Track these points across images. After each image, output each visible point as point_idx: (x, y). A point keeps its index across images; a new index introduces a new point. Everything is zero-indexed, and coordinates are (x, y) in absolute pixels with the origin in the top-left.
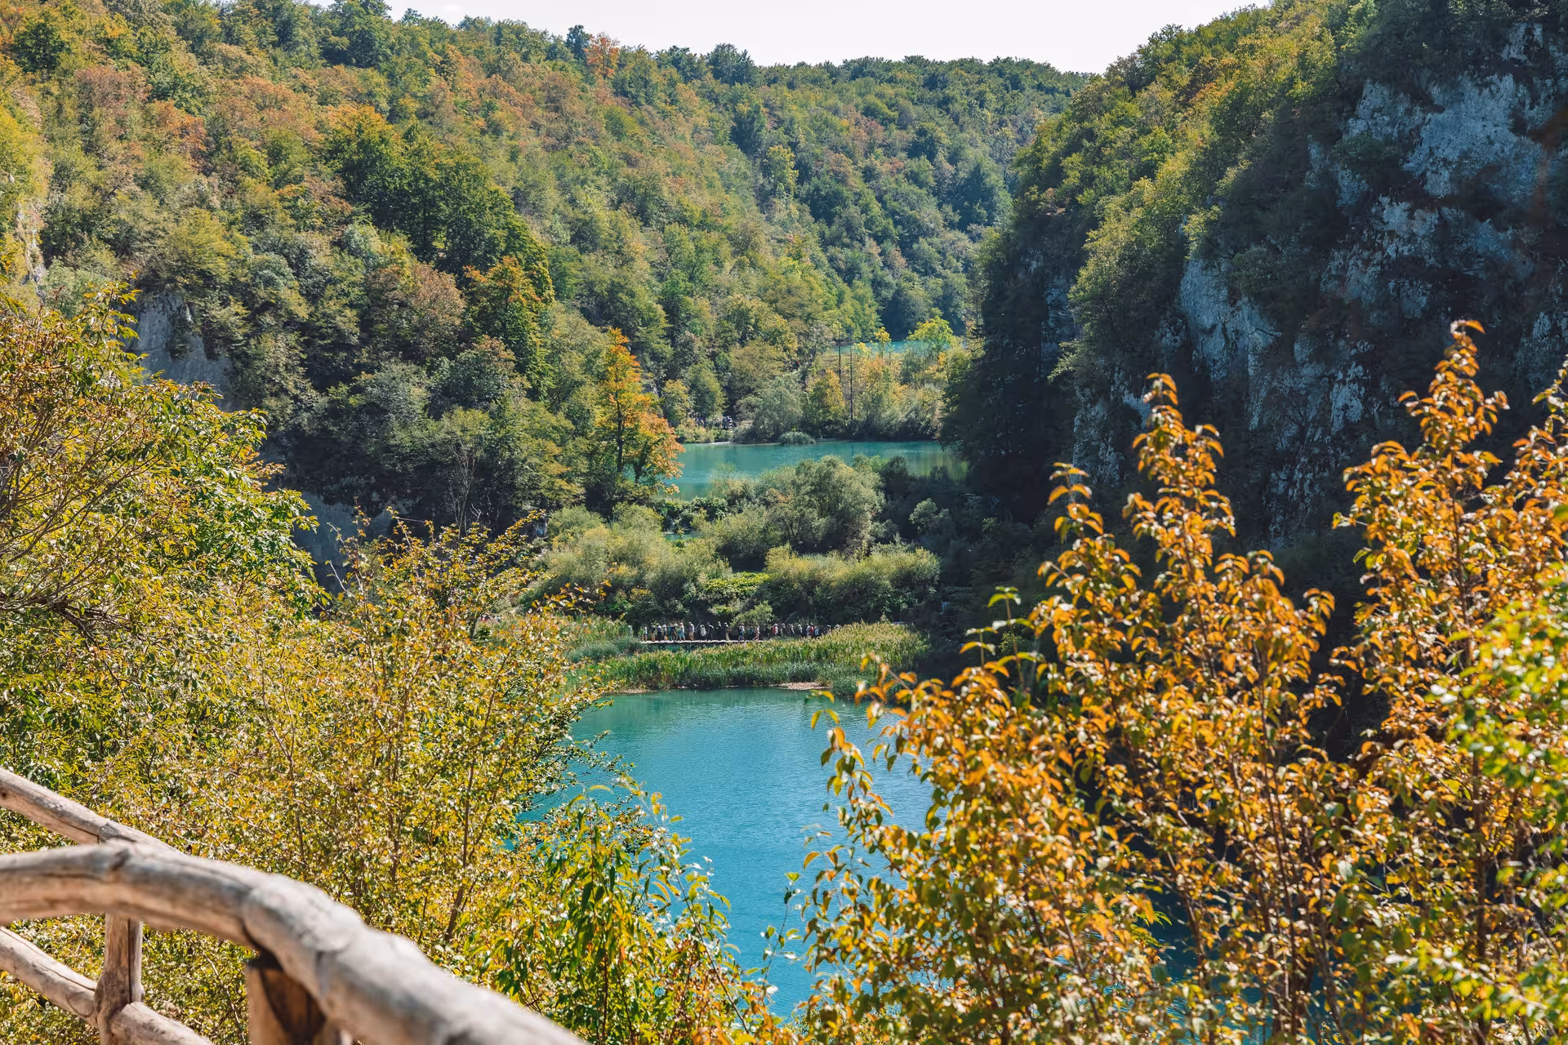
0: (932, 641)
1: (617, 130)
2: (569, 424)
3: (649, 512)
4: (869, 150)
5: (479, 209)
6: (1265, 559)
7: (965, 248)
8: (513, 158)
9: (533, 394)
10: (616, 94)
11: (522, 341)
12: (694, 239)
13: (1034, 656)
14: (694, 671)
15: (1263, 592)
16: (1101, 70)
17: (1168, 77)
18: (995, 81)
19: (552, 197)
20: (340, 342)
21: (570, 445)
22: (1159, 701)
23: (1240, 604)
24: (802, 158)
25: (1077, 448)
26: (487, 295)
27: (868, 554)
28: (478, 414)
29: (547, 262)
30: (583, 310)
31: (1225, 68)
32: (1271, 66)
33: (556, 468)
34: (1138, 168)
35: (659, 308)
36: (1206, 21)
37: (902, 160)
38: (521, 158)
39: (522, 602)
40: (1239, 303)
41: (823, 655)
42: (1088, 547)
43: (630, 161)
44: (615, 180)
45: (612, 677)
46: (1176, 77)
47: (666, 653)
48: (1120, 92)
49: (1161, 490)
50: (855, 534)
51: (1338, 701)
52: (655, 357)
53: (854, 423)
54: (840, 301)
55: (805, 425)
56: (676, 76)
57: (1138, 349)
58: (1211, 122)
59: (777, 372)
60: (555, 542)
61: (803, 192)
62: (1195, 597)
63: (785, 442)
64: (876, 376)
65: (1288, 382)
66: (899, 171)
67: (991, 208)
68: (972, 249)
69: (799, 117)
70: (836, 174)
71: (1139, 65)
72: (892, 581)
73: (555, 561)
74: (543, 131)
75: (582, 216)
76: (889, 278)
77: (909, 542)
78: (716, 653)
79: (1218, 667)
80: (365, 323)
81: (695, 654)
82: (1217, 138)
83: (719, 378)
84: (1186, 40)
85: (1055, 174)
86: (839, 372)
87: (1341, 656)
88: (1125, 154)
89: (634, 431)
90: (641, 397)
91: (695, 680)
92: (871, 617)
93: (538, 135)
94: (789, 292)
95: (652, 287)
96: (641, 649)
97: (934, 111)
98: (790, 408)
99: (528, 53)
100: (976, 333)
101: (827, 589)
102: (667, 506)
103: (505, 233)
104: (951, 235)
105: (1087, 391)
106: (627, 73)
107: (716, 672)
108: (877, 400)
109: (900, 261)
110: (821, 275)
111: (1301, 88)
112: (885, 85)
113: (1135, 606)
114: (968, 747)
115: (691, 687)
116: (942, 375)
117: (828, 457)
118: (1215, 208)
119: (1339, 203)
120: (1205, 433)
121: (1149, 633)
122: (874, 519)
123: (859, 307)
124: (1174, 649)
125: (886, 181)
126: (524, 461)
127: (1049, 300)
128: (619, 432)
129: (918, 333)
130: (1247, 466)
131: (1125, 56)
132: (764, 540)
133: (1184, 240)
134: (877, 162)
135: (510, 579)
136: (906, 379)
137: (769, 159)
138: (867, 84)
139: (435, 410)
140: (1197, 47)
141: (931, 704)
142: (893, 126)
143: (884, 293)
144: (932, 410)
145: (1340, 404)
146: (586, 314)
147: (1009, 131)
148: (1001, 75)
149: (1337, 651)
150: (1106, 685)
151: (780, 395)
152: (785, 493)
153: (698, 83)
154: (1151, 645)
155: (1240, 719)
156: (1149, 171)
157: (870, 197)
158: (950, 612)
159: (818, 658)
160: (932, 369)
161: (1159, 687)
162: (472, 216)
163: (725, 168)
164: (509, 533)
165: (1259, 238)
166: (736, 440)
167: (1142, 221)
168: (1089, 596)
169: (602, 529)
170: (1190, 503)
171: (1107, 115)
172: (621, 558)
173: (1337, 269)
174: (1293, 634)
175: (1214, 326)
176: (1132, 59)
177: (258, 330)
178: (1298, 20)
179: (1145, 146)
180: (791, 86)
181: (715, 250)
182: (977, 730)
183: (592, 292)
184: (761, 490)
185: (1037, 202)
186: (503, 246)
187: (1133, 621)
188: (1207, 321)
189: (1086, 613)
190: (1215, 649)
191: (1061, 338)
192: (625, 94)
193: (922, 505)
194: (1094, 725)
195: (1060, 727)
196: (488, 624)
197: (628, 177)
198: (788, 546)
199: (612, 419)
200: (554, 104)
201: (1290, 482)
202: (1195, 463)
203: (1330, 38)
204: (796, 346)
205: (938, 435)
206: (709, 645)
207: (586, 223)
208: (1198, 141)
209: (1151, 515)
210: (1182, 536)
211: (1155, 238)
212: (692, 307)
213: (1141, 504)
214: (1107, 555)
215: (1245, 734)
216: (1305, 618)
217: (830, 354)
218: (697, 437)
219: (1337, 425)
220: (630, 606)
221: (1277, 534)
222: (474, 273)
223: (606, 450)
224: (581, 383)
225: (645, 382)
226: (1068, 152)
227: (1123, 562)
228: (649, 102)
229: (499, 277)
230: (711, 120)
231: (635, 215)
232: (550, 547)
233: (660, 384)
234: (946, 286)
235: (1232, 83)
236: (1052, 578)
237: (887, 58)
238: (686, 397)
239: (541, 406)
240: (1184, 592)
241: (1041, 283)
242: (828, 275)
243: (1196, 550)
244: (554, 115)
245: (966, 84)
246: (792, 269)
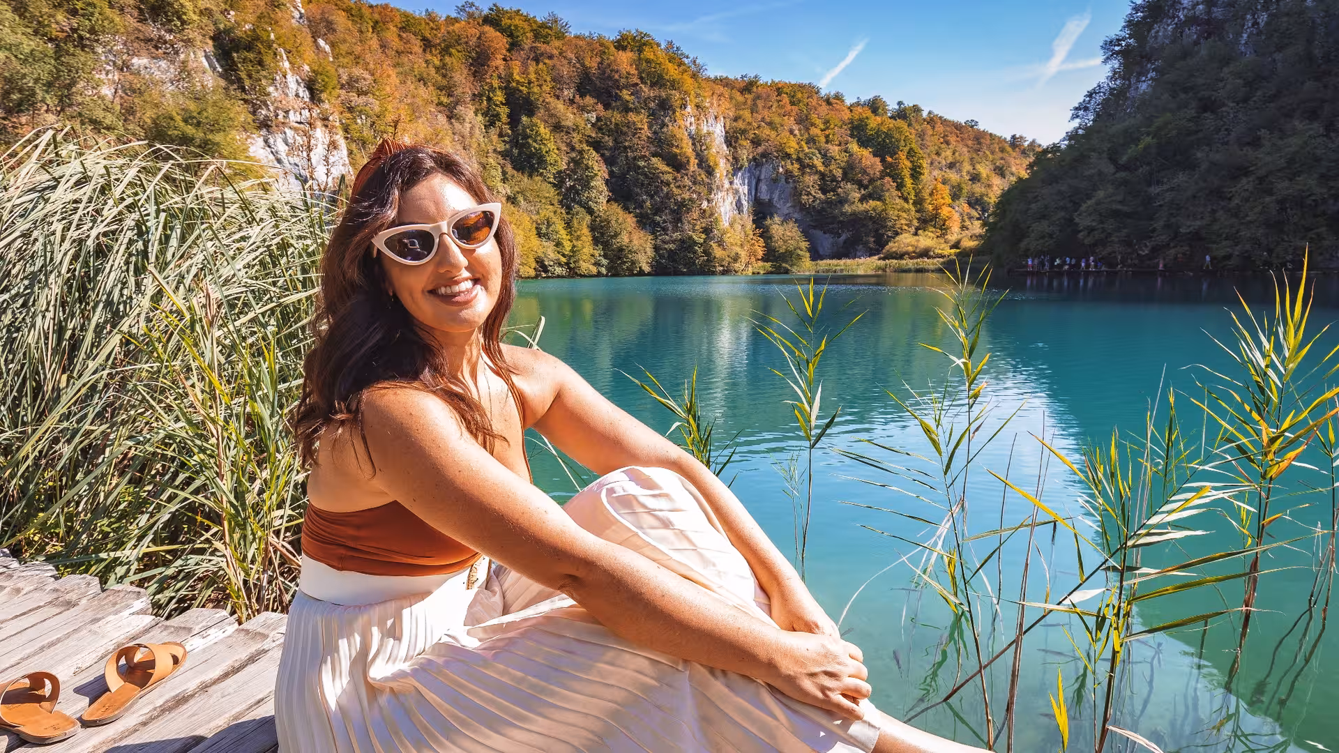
20: (834, 179)
80: (845, 174)
139: (862, 200)
177: (803, 174)
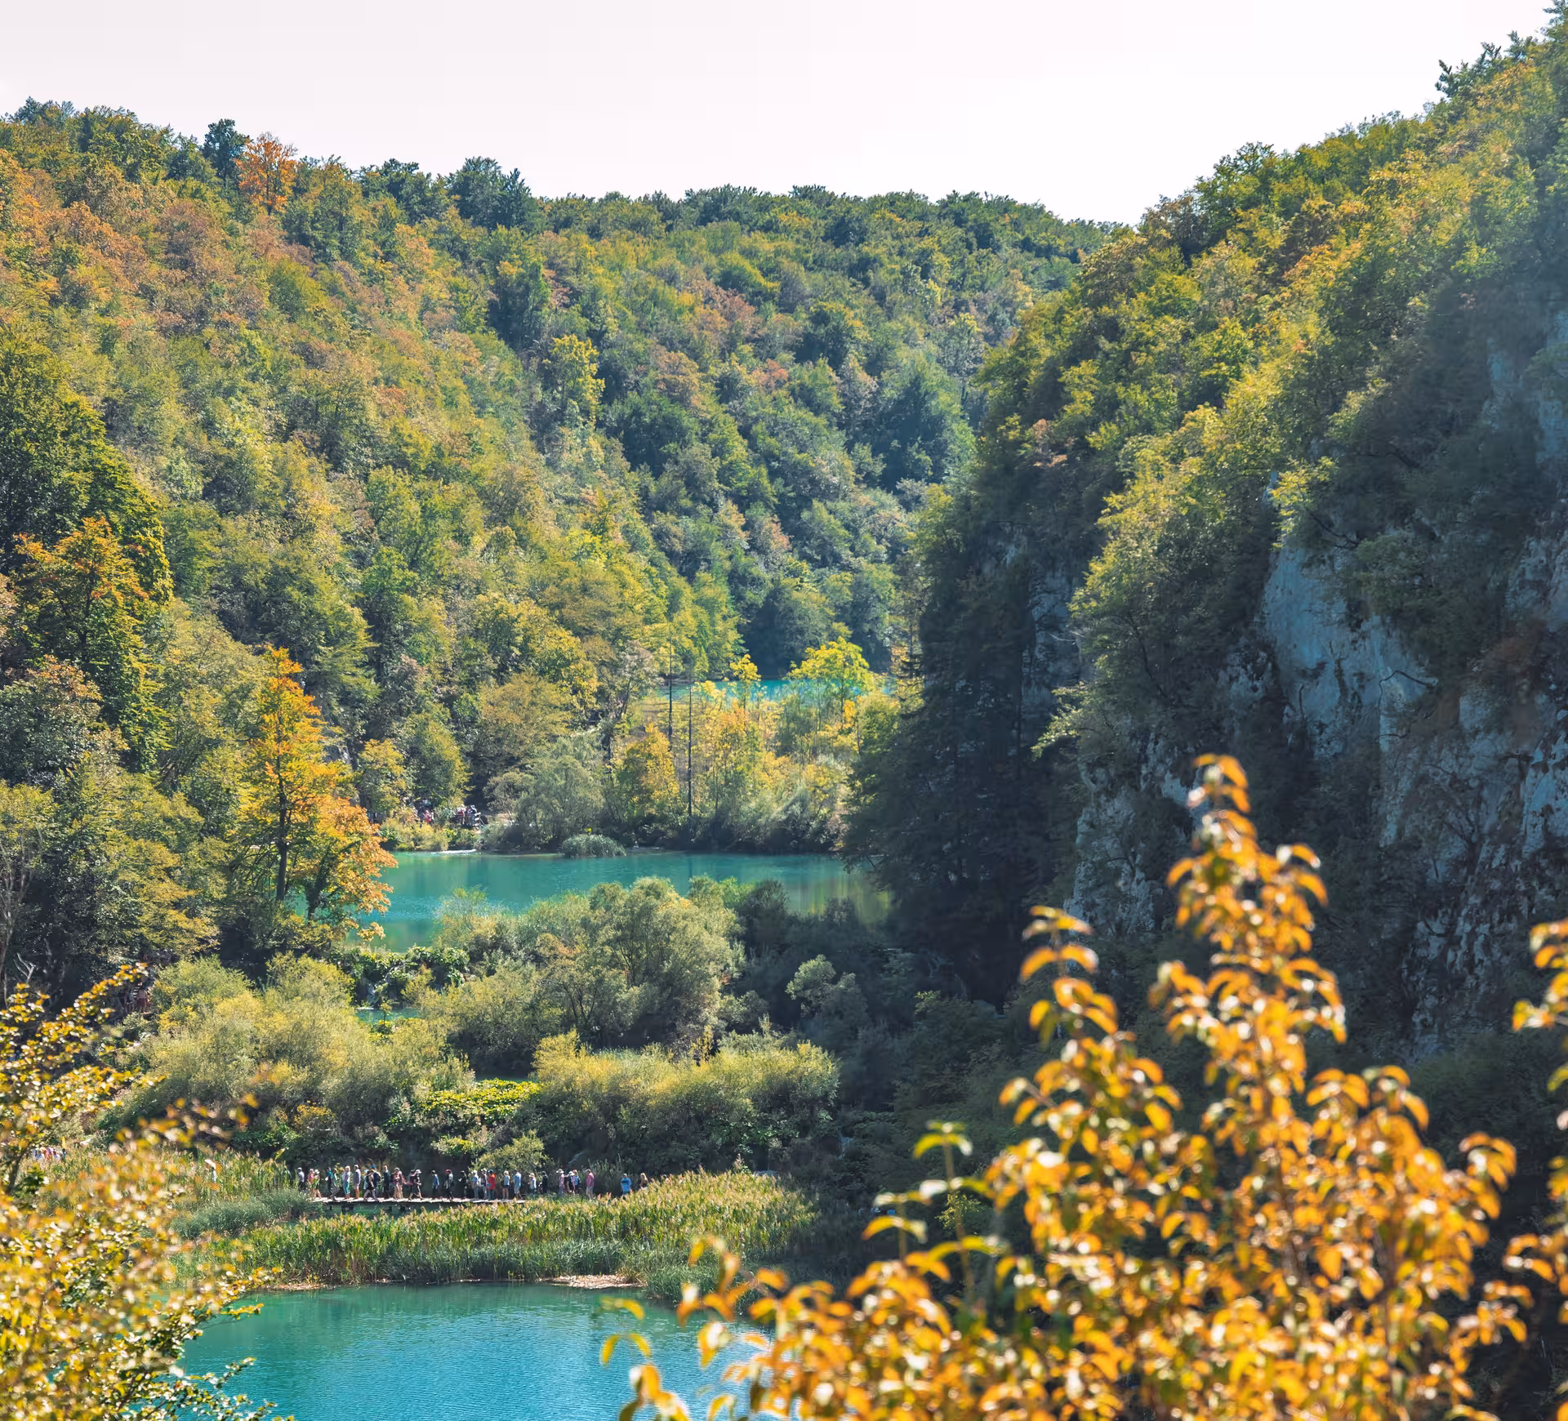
0: (822, 1206)
1: (289, 302)
2: (192, 814)
3: (330, 971)
4: (728, 348)
5: (43, 435)
6: (1393, 1081)
7: (892, 520)
8: (106, 347)
9: (131, 761)
10: (289, 241)
11: (114, 666)
12: (419, 495)
13: (991, 1244)
14: (404, 1253)
15: (1391, 1140)
16: (1133, 219)
17: (1248, 233)
18: (949, 233)
19: (173, 416)
21: (194, 850)
22: (1209, 1325)
23: (1352, 1159)
24: (612, 359)
25: (1081, 871)
26: (54, 585)
27: (714, 1051)
28: (34, 794)
29: (161, 530)
30: (222, 615)
31: (1347, 219)
32: (1425, 219)
33: (167, 890)
34: (1193, 389)
35: (357, 613)
36: (1314, 139)
37: (785, 365)
38: (120, 348)
39: (103, 1126)
40: (1365, 626)
41: (631, 1228)
42: (1090, 1056)
43: (311, 358)
44: (283, 390)
45: (260, 1263)
46: (1262, 234)
47: (356, 1219)
48: (1163, 256)
49: (1217, 959)
50: (692, 1015)
51: (1519, 1332)
52: (346, 698)
53: (694, 821)
54: (673, 607)
55: (607, 823)
56: (395, 211)
57: (1191, 702)
58: (1321, 313)
59: (560, 730)
60: (164, 1020)
61: (612, 417)
62: (1274, 1145)
63: (572, 853)
64: (732, 739)
65: (1448, 764)
66: (779, 384)
67: (939, 451)
68: (905, 523)
69: (608, 286)
70: (671, 387)
71: (1197, 211)
72: (755, 1100)
73: (162, 1055)
74: (160, 302)
75: (224, 451)
76: (759, 570)
77: (786, 1031)
78: (445, 1220)
79: (1311, 1269)
81: (406, 1222)
82: (1329, 340)
83: (459, 738)
84: (1278, 170)
85: (1052, 396)
86: (668, 731)
87: (1525, 1253)
88: (1171, 363)
89: (307, 828)
90: (322, 769)
91: (405, 1267)
92: (717, 1162)
93: (151, 308)
94: (585, 590)
95: (344, 575)
96: (313, 1212)
97: (843, 283)
98: (581, 792)
99: (135, 166)
100: (909, 669)
101: (640, 1111)
102: (364, 960)
103: (88, 477)
104: (867, 498)
105: (1100, 773)
106: (309, 205)
107: (442, 1254)
108: (735, 782)
109: (779, 541)
110: (640, 562)
111: (1475, 256)
112: (757, 235)
113: (1170, 1160)
114: (874, 1403)
115: (396, 1280)
116: (849, 740)
117: (647, 881)
118: (1326, 461)
119: (1540, 457)
120: (1296, 861)
121: (1193, 1206)
122: (725, 990)
123: (705, 618)
124: (1238, 1237)
125: (756, 402)
126: (112, 877)
127: (1036, 613)
128: (283, 828)
129: (807, 666)
130: (1375, 910)
131: (1173, 196)
132: (533, 1024)
133: (1271, 515)
134: (742, 369)
135: (81, 1087)
136: (785, 745)
137: (554, 359)
138: (726, 231)
140: (1299, 183)
141: (811, 1325)
142: (770, 306)
143: (750, 595)
144: (831, 801)
145: (1538, 806)
146: (228, 621)
147: (972, 320)
148: (959, 221)
149: (1518, 1243)
150: (1118, 1297)
151: (564, 769)
152: (570, 944)
153: (432, 224)
154: (1198, 1229)
155: (1349, 1361)
156: (1213, 393)
157: (729, 428)
158: (854, 1156)
159: (623, 1233)
160: (831, 729)
161: (1210, 1302)
162: (30, 448)
163: (477, 372)
164: (81, 1004)
165: (1402, 515)
166: (485, 848)
167: (1199, 480)
168: (1090, 1142)
169: (247, 999)
170: (1267, 983)
171: (1142, 296)
172: (276, 1052)
173: (1535, 571)
174: (1439, 1216)
175: (1321, 666)
176: (1185, 201)
178: (1473, 140)
179: (1207, 350)
180: (595, 233)
181: (455, 515)
182: (890, 1372)
183: (238, 584)
184: (527, 936)
185: (1018, 444)
186: (84, 500)
187: (1166, 1186)
188: (1310, 655)
189: (1083, 1170)
190: (1308, 1237)
191: (1057, 679)
192: (304, 240)
193: (806, 968)
194: (1095, 1366)
195: (1036, 1370)
196: (42, 1164)
197: (306, 384)
198: (573, 1034)
199: (269, 807)
200: (180, 254)
201: (1450, 938)
202: (1277, 912)
203: (1527, 174)
204: (594, 684)
205: (840, 844)
206: (432, 1207)
207: (230, 464)
208: (1298, 345)
209: (1199, 1001)
210: (1253, 1038)
211: (1220, 511)
212: (415, 615)
213: (1183, 981)
214: (1122, 1070)
215: (1356, 1387)
216: (1462, 1186)
217: (655, 699)
218: (418, 840)
219: (1533, 841)
220: (294, 1135)
221: (1426, 1027)
222: (33, 547)
223: (258, 861)
224: (216, 743)
225: (329, 742)
226: (1072, 360)
227: (1149, 1082)
228: (347, 255)
229: (75, 554)
230: (455, 289)
231: (318, 451)
232: (155, 1029)
233: (355, 747)
234: (857, 587)
235: (1357, 246)
236: (1027, 1108)
237: (762, 189)
238: (399, 770)
239: (145, 781)
240: (1255, 1137)
241: (1022, 586)
242: (652, 562)
243: (1277, 1064)
244: (179, 274)
245: (898, 237)
246: (589, 551)
